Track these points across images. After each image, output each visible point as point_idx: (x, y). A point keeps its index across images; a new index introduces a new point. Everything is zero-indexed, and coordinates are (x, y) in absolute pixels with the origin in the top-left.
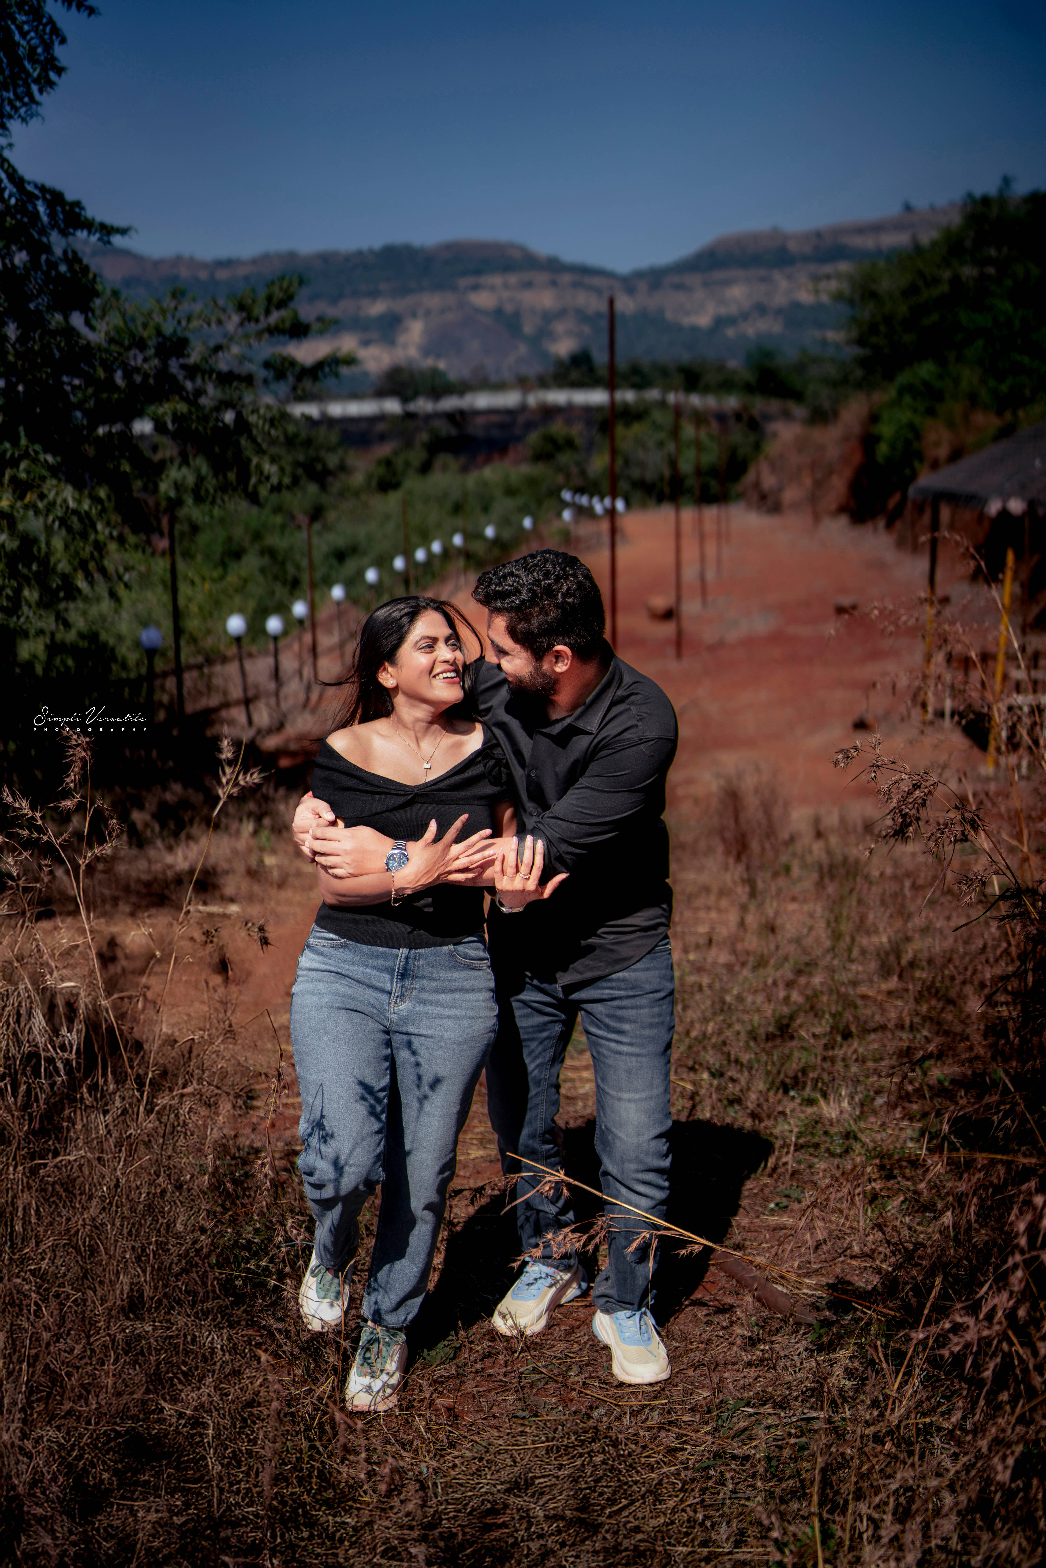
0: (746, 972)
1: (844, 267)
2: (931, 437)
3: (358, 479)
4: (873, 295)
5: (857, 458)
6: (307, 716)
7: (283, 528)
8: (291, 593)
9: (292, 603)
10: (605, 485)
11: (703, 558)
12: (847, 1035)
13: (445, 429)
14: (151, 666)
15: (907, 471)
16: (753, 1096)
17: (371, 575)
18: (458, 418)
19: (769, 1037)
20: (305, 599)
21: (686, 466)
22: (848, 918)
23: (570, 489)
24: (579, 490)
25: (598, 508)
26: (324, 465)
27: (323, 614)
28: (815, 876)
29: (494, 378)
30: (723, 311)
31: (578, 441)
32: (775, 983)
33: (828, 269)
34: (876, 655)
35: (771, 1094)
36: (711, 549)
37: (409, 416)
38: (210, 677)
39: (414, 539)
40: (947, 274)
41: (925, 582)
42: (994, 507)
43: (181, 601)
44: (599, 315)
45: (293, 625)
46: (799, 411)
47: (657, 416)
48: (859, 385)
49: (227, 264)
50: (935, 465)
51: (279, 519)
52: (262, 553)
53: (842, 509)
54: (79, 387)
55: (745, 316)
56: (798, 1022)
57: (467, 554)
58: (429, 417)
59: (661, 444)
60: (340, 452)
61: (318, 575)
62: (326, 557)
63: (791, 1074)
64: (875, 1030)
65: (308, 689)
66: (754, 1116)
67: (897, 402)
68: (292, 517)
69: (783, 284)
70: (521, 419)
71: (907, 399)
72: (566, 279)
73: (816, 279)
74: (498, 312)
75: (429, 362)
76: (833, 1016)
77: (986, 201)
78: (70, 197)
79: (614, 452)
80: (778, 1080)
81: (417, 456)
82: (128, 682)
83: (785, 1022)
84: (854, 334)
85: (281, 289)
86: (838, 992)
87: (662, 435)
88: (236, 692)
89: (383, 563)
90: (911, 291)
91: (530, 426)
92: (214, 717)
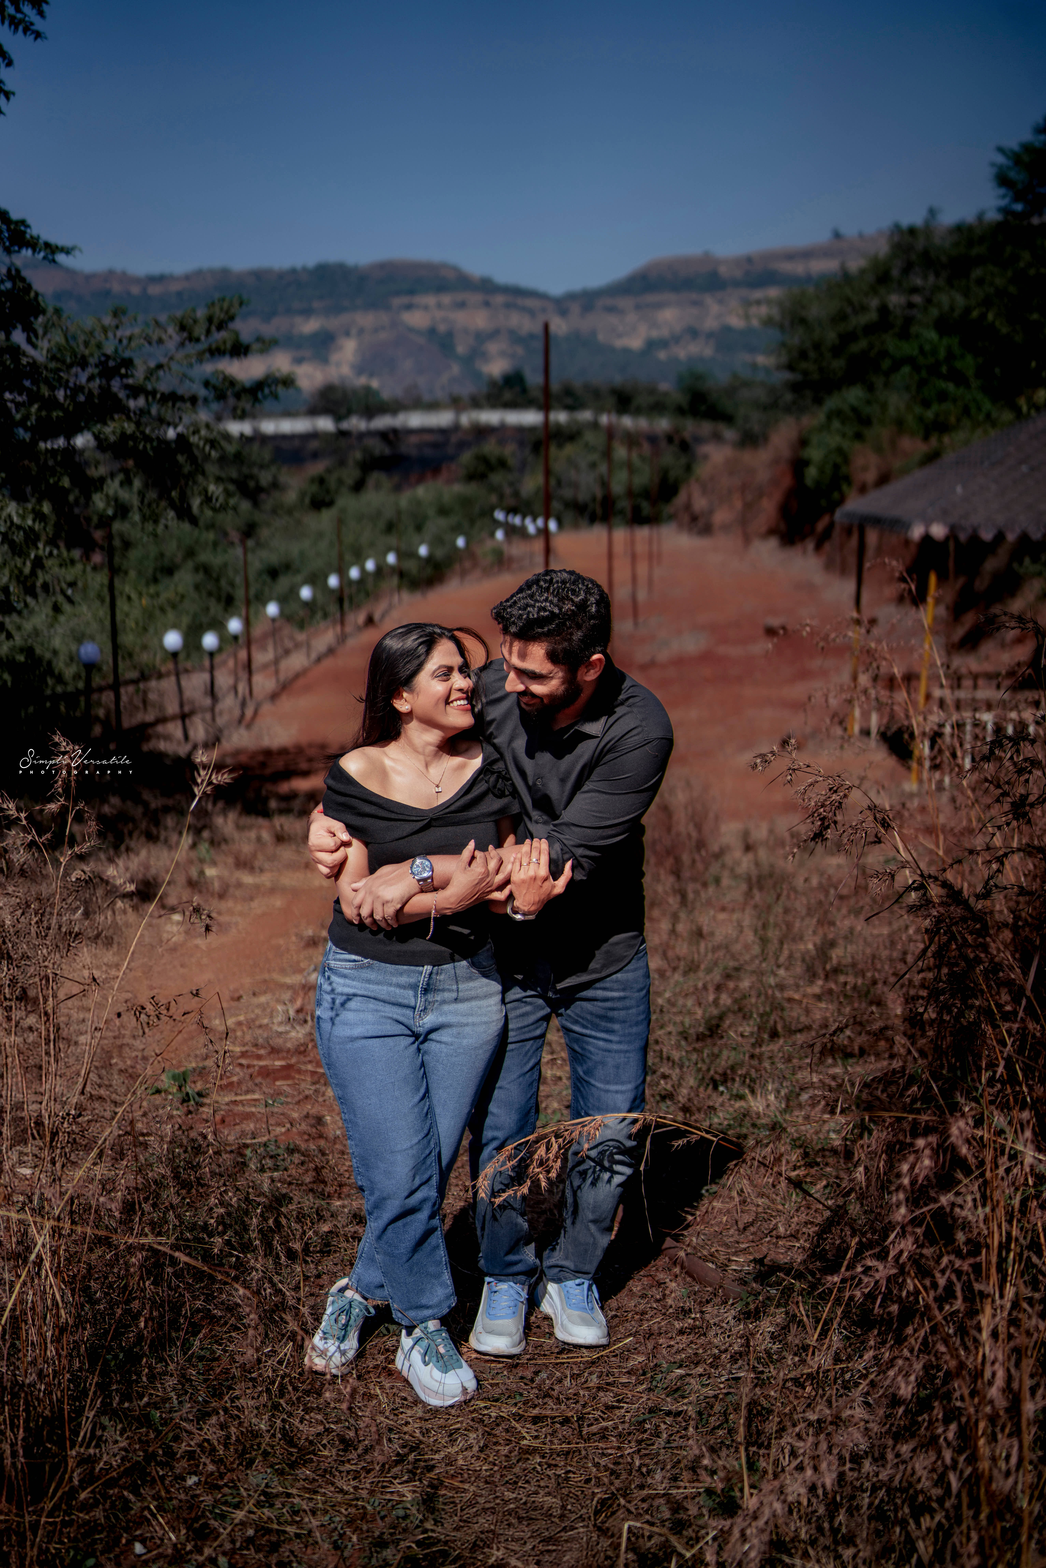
0: (677, 977)
1: (773, 292)
2: (859, 461)
3: (291, 497)
4: (803, 321)
5: (787, 482)
6: (243, 731)
7: (215, 544)
8: (226, 610)
9: (227, 620)
10: (538, 506)
11: (634, 579)
12: (774, 1035)
13: (378, 448)
14: (88, 680)
15: (836, 495)
16: (684, 1091)
17: (306, 593)
18: (390, 436)
19: (700, 1038)
20: (240, 616)
21: (618, 487)
22: (776, 925)
23: (502, 509)
24: (512, 510)
25: (531, 529)
26: (257, 482)
27: (257, 631)
28: (744, 887)
29: (427, 397)
30: (655, 334)
31: (511, 462)
32: (705, 987)
33: (758, 294)
34: (804, 675)
35: (702, 1089)
36: (642, 569)
37: (342, 434)
38: (145, 693)
39: (348, 557)
40: (874, 303)
41: (851, 603)
42: (917, 532)
43: (119, 617)
44: (532, 336)
45: (228, 641)
46: (730, 434)
47: (589, 437)
48: (788, 410)
49: (160, 279)
50: (863, 489)
51: (211, 536)
52: (197, 569)
53: (771, 532)
54: (22, 404)
55: (676, 339)
56: (728, 1022)
57: (401, 573)
58: (361, 436)
59: (593, 466)
60: (273, 469)
61: (252, 592)
62: (260, 573)
63: (720, 1071)
64: (800, 1031)
65: (243, 704)
66: (685, 1109)
67: (825, 427)
68: (226, 534)
69: (714, 308)
70: (454, 439)
71: (836, 424)
72: (499, 299)
73: (747, 303)
74: (432, 332)
75: (362, 381)
76: (761, 1016)
77: (912, 231)
78: (15, 216)
79: (548, 472)
80: (708, 1077)
81: (350, 474)
82: (65, 696)
83: (714, 1022)
84: (784, 359)
85: (221, 309)
86: (766, 995)
87: (594, 457)
88: (172, 708)
89: (316, 580)
90: (841, 317)
91: (462, 445)
92: (150, 731)
